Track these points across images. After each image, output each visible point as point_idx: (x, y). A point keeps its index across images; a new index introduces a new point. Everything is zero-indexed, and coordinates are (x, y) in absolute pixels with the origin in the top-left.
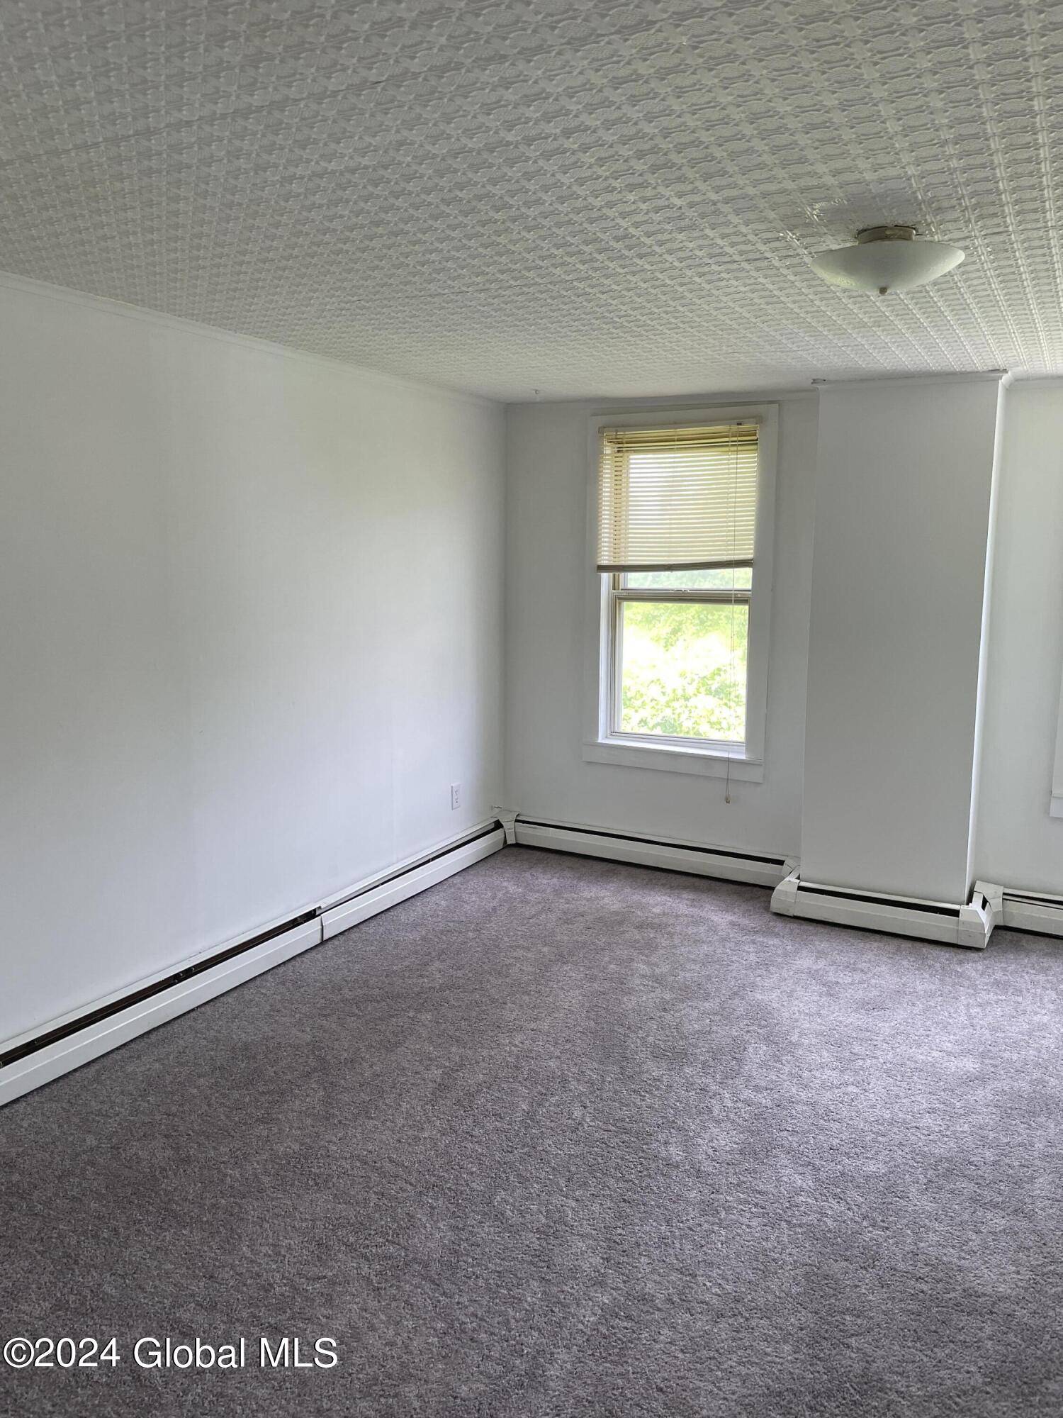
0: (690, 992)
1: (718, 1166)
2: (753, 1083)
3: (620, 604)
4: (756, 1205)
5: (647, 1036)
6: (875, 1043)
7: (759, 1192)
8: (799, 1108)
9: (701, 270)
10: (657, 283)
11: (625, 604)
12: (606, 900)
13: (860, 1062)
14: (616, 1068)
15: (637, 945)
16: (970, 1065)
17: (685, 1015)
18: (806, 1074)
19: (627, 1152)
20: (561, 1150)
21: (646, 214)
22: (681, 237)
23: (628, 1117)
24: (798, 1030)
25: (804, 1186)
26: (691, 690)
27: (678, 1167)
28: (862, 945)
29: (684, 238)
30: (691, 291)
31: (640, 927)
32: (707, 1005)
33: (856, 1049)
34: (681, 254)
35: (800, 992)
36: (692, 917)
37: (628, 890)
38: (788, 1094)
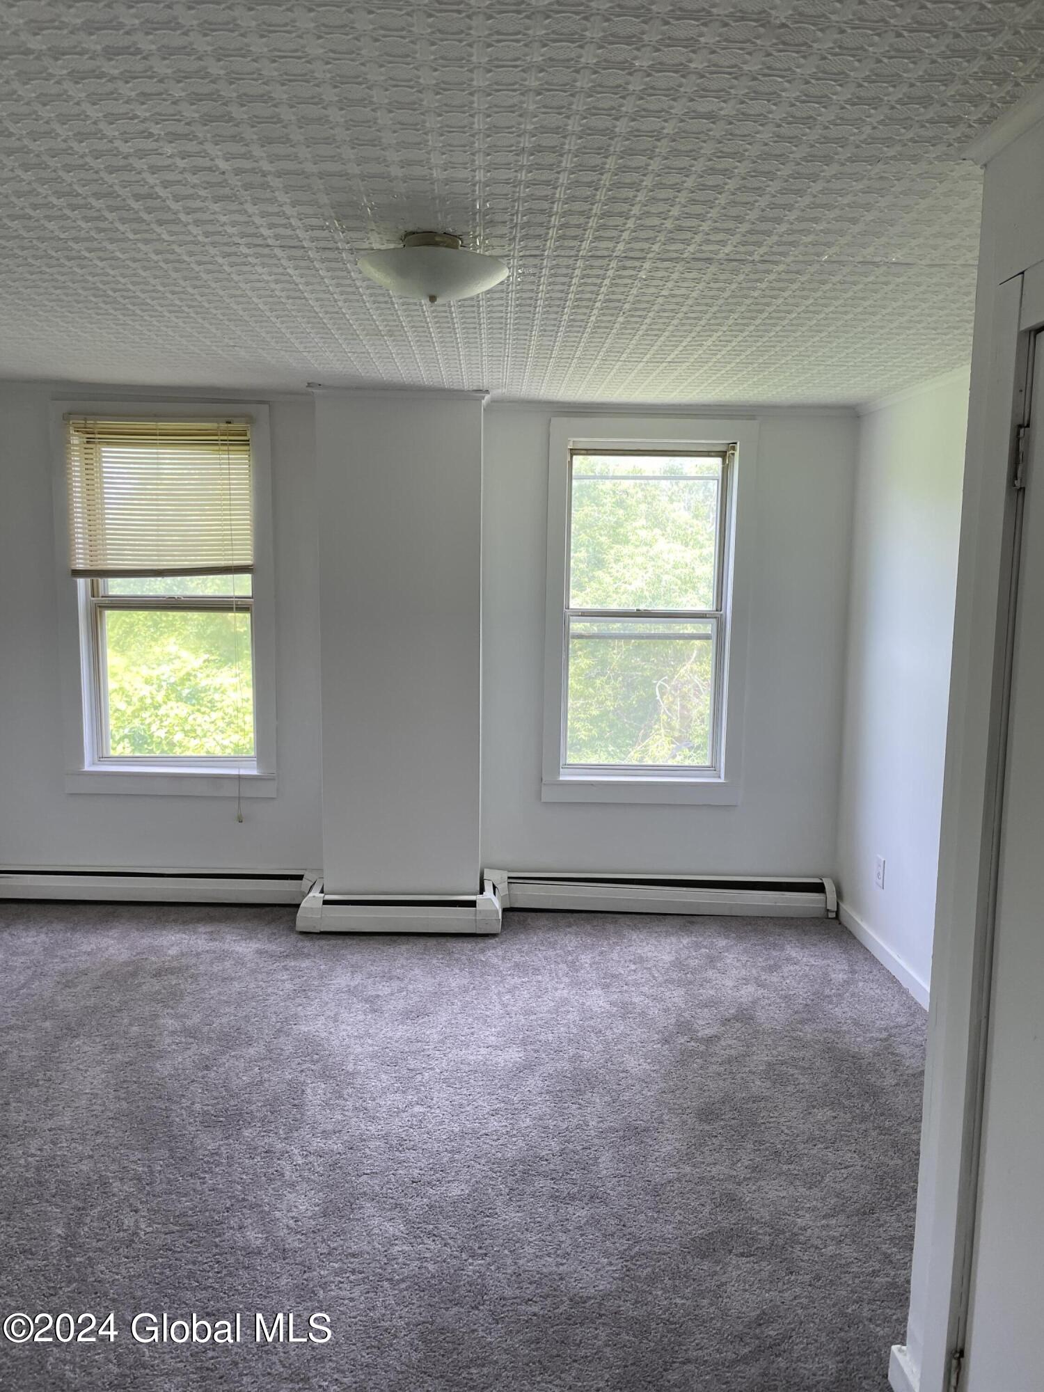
0: (230, 1040)
1: (303, 1238)
2: (320, 1129)
3: (101, 612)
4: (353, 1272)
5: (193, 1104)
6: (428, 1053)
7: (353, 1255)
8: (372, 1144)
9: (226, 249)
10: (171, 257)
11: (108, 613)
12: (111, 950)
13: (419, 1077)
14: (164, 1153)
15: (159, 997)
16: (514, 1055)
17: (230, 1068)
18: (370, 1104)
19: (198, 1253)
20: (117, 1274)
21: (181, 173)
22: (216, 207)
23: (191, 1209)
24: (352, 1057)
25: (397, 1233)
26: (160, 698)
27: (260, 1253)
28: (391, 950)
29: (218, 210)
30: (209, 272)
31: (158, 974)
32: (252, 1051)
33: (412, 1063)
34: (210, 228)
35: (344, 1015)
36: (215, 952)
37: (135, 934)
38: (358, 1132)
